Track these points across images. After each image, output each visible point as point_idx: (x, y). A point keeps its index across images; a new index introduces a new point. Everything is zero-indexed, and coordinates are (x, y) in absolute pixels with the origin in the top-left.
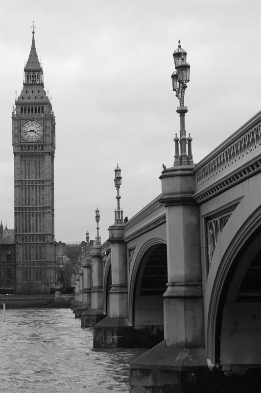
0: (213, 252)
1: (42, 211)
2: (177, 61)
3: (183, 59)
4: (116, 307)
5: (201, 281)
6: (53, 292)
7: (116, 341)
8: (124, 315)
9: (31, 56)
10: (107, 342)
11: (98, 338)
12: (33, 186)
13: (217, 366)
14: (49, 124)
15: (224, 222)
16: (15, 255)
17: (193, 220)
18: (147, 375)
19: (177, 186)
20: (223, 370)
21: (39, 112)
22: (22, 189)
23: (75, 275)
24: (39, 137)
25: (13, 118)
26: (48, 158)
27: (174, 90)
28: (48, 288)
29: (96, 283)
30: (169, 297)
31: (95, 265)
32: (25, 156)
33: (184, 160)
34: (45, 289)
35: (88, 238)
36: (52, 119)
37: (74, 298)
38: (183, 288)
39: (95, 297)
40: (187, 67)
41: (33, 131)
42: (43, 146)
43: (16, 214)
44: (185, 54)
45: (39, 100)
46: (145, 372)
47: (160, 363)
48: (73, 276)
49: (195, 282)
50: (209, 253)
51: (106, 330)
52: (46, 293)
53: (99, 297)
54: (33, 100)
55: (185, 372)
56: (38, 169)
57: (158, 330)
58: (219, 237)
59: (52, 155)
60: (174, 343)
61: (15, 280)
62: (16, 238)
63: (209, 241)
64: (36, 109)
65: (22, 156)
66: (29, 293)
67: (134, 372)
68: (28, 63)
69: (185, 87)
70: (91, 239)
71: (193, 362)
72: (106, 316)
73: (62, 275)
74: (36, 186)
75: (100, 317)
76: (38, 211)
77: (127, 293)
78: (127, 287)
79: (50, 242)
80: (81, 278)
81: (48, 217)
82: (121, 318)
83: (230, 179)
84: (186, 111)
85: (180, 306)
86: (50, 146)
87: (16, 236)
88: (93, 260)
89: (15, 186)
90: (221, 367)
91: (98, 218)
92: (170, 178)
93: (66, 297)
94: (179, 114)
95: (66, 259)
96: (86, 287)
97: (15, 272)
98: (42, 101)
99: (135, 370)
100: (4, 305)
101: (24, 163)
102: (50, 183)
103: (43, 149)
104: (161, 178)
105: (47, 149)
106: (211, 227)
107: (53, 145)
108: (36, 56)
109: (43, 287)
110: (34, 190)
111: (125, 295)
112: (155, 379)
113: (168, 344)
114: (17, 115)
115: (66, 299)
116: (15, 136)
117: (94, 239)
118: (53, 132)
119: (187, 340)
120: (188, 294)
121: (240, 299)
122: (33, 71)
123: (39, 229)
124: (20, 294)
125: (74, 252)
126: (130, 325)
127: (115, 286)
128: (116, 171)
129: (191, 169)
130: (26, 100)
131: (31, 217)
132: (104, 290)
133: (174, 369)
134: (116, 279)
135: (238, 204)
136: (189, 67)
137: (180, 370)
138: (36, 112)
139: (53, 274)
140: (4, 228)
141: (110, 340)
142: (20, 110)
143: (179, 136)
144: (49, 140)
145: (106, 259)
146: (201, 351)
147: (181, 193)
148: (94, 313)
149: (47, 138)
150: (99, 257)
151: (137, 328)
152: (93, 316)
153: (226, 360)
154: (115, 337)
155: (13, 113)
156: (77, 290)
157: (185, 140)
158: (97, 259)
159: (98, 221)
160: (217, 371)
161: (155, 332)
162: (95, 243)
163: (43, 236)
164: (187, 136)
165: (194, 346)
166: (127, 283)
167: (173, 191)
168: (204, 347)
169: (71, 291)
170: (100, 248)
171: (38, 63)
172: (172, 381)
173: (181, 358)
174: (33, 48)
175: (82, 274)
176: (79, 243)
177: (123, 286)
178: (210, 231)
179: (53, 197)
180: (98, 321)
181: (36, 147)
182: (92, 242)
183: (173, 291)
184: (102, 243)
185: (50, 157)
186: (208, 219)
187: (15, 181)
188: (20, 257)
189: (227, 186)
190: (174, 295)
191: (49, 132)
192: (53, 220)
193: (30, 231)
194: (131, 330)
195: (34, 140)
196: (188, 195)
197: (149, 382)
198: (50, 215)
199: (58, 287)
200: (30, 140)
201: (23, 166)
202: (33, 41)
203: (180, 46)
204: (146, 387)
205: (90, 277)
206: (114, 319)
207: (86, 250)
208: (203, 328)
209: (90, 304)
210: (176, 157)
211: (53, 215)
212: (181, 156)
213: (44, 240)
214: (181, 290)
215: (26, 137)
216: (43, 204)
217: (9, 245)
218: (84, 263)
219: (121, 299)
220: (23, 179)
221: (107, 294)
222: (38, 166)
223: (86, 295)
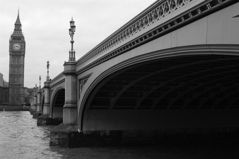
0: (81, 92)
1: (19, 76)
2: (71, 24)
3: (73, 24)
4: (46, 111)
5: (77, 102)
6: (23, 105)
7: (45, 123)
8: (49, 114)
9: (17, 19)
10: (42, 123)
11: (39, 122)
12: (16, 67)
13: (81, 131)
14: (23, 44)
15: (85, 81)
16: (9, 91)
17: (75, 80)
18: (57, 135)
19: (69, 68)
20: (83, 133)
21: (20, 40)
22: (12, 68)
23: (31, 99)
24: (19, 49)
25: (10, 42)
26: (22, 57)
27: (70, 34)
28: (21, 104)
29: (39, 102)
30: (65, 107)
31: (39, 96)
32: (14, 56)
33: (72, 59)
34: (20, 104)
35: (36, 86)
36: (24, 43)
37: (30, 108)
38: (70, 104)
39: (38, 107)
40: (74, 27)
41: (17, 47)
42: (20, 52)
43: (9, 76)
44: (74, 22)
45: (20, 36)
46: (56, 133)
47: (61, 130)
48: (30, 99)
49: (75, 102)
50: (80, 92)
51: (42, 119)
52: (20, 106)
53: (40, 107)
54: (17, 36)
55: (70, 134)
56: (18, 61)
57: (61, 119)
58: (83, 87)
59: (24, 56)
60: (66, 123)
61: (8, 101)
62: (9, 86)
63: (80, 88)
64: (18, 39)
65: (12, 56)
66: (13, 106)
67: (52, 134)
68: (16, 22)
69: (73, 34)
70: (37, 86)
71: (73, 130)
72: (42, 114)
73: (26, 99)
74: (17, 67)
75: (40, 114)
76: (18, 76)
77: (50, 106)
78: (50, 104)
79: (22, 87)
80: (33, 100)
81: (21, 78)
82: (48, 115)
83: (88, 66)
84: (74, 42)
85: (69, 111)
86: (23, 53)
87: (9, 84)
88: (38, 94)
89: (10, 66)
90: (83, 132)
91: (40, 79)
92: (67, 66)
93: (27, 107)
94: (71, 43)
95: (28, 93)
96: (35, 103)
97: (8, 98)
98: (21, 36)
99: (52, 133)
100: (4, 109)
101: (13, 58)
102: (23, 66)
103: (20, 53)
104: (64, 65)
105: (22, 53)
106: (81, 83)
107: (24, 52)
108: (19, 20)
109: (19, 103)
110: (17, 68)
111: (49, 107)
112: (59, 136)
113: (64, 124)
114: (11, 41)
115: (27, 108)
116: (10, 48)
117: (39, 86)
118: (25, 47)
119: (71, 122)
120: (72, 106)
121: (90, 108)
122: (18, 25)
123: (18, 82)
124: (10, 106)
125: (31, 91)
126: (51, 117)
127: (45, 103)
128: (47, 62)
129: (75, 63)
130: (15, 35)
131: (15, 78)
132: (42, 105)
133: (66, 132)
134: (46, 101)
135: (91, 75)
136: (75, 27)
137: (68, 133)
138: (18, 40)
139: (23, 99)
140: (5, 82)
141: (43, 122)
142: (12, 39)
143: (71, 51)
144: (23, 50)
145: (43, 94)
146: (76, 126)
147: (71, 71)
148: (38, 113)
149: (22, 49)
150: (40, 93)
151: (53, 118)
152: (37, 114)
153: (85, 129)
154: (45, 122)
155: (10, 40)
156: (32, 105)
157: (73, 52)
158: (39, 94)
159: (40, 80)
160: (81, 133)
161: (60, 120)
162: (39, 88)
163: (20, 85)
164: (74, 51)
165: (73, 124)
166: (50, 102)
167: (68, 70)
168: (77, 125)
169: (29, 105)
170: (41, 90)
171: (20, 22)
172: (65, 137)
173: (69, 129)
174: (18, 17)
175: (34, 99)
176: (33, 88)
177: (49, 103)
178: (81, 85)
179: (24, 71)
180: (39, 116)
181: (18, 52)
182: (38, 87)
183: (67, 105)
184: (41, 88)
185: (23, 57)
186: (80, 80)
187: (10, 65)
188: (10, 93)
189: (87, 69)
190: (67, 107)
191: (23, 47)
192: (23, 79)
193: (14, 83)
194: (51, 119)
195: (17, 50)
196: (73, 72)
197: (57, 137)
198: (22, 78)
199: (25, 103)
200: (16, 50)
201: (13, 59)
202: (18, 14)
203: (72, 19)
204: (56, 139)
205: (37, 100)
206: (45, 115)
207: (35, 90)
208: (77, 118)
209: (36, 110)
210: (70, 58)
211: (23, 78)
212: (71, 58)
213: (20, 86)
214: (70, 105)
215: (14, 49)
216: (20, 73)
217: (6, 88)
218: (35, 95)
219: (48, 108)
220: (13, 64)
221: (43, 106)
222: (18, 59)
223: (35, 106)
